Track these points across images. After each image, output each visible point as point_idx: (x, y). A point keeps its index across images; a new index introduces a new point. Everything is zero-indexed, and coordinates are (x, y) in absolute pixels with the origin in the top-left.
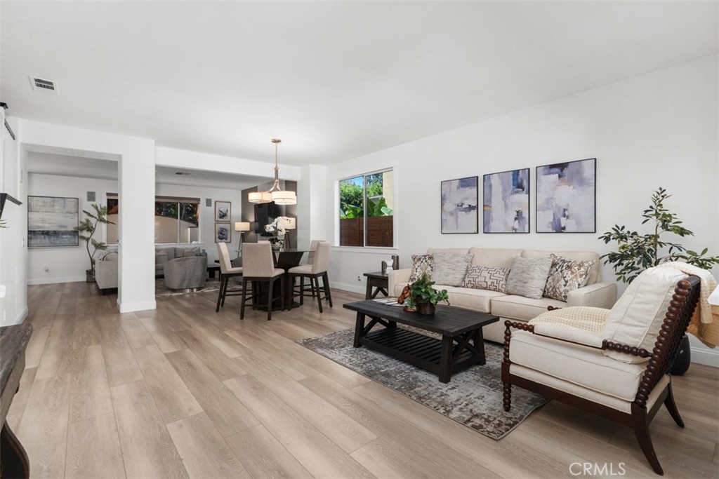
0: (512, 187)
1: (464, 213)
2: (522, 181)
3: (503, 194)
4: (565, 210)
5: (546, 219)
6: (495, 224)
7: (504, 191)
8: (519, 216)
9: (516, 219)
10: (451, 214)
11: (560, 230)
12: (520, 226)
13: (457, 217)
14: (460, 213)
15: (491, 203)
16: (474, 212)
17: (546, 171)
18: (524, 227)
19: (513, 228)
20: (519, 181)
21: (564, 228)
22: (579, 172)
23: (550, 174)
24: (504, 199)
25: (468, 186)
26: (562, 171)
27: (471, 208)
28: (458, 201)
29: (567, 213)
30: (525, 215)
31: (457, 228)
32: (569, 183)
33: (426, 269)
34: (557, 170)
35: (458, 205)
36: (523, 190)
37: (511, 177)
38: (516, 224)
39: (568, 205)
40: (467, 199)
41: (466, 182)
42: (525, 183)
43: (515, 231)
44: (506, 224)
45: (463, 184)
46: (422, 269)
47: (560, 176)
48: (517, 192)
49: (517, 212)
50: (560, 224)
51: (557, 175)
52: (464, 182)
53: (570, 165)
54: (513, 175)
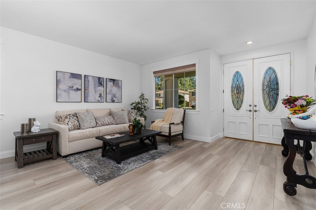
0: (98, 83)
1: (74, 91)
2: (102, 82)
3: (94, 86)
4: (115, 95)
5: (109, 97)
6: (90, 98)
7: (95, 84)
8: (100, 96)
9: (99, 97)
10: (65, 91)
11: (113, 101)
12: (101, 99)
13: (70, 93)
14: (71, 92)
15: (89, 88)
16: (79, 92)
17: (110, 80)
18: (102, 100)
19: (98, 100)
20: (100, 81)
21: (114, 101)
22: (118, 84)
23: (110, 82)
24: (95, 88)
25: (76, 78)
26: (114, 82)
27: (78, 89)
28: (70, 85)
29: (115, 96)
30: (103, 95)
31: (69, 99)
32: (116, 86)
33: (74, 122)
34: (112, 81)
35: (70, 87)
36: (102, 85)
37: (97, 80)
38: (99, 99)
39: (115, 93)
40: (75, 84)
41: (75, 76)
42: (103, 83)
43: (99, 102)
44: (95, 98)
45: (73, 76)
46: (72, 123)
47: (113, 84)
48: (100, 86)
49: (100, 94)
50: (113, 99)
51: (112, 83)
52: (74, 75)
53: (116, 81)
54: (98, 79)
